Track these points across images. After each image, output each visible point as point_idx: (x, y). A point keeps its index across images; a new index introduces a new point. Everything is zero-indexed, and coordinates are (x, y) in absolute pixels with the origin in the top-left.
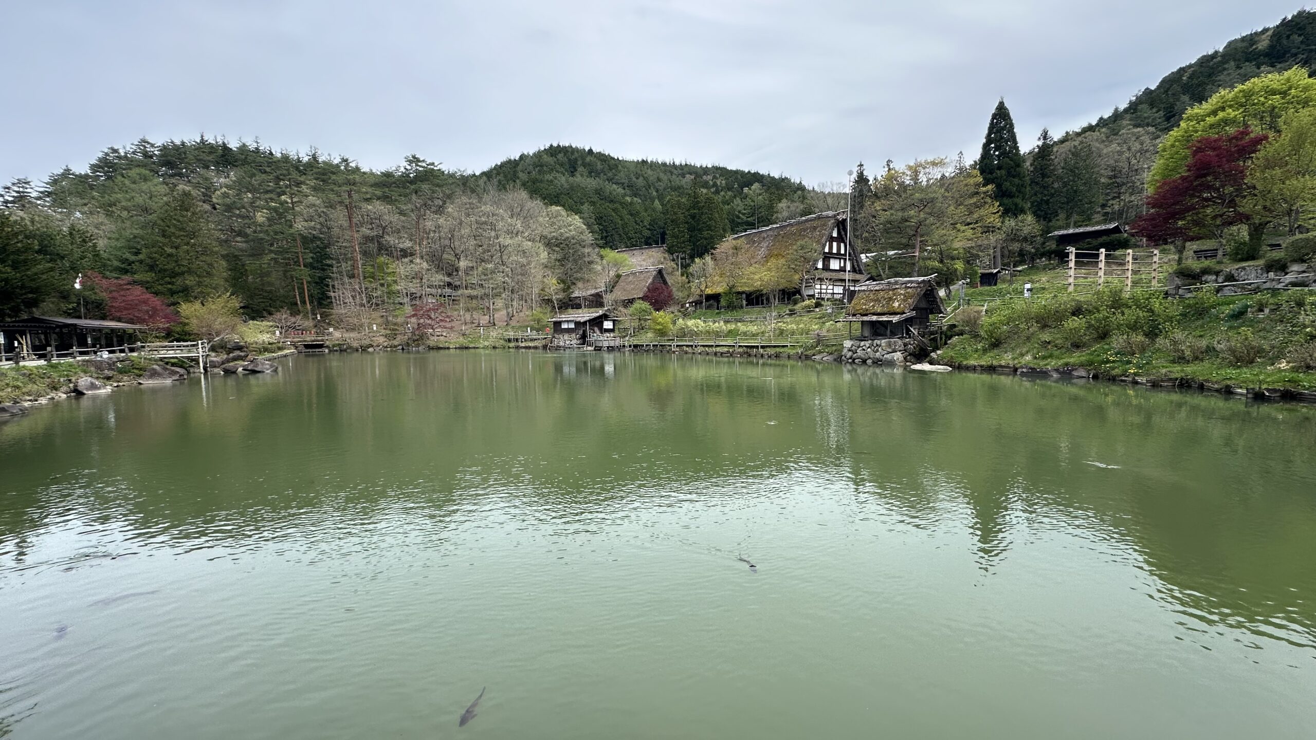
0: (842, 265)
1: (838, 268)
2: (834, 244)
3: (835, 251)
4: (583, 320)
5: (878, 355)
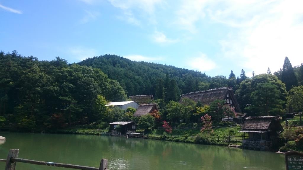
2: (228, 100)
3: (228, 102)
4: (124, 124)
5: (258, 147)
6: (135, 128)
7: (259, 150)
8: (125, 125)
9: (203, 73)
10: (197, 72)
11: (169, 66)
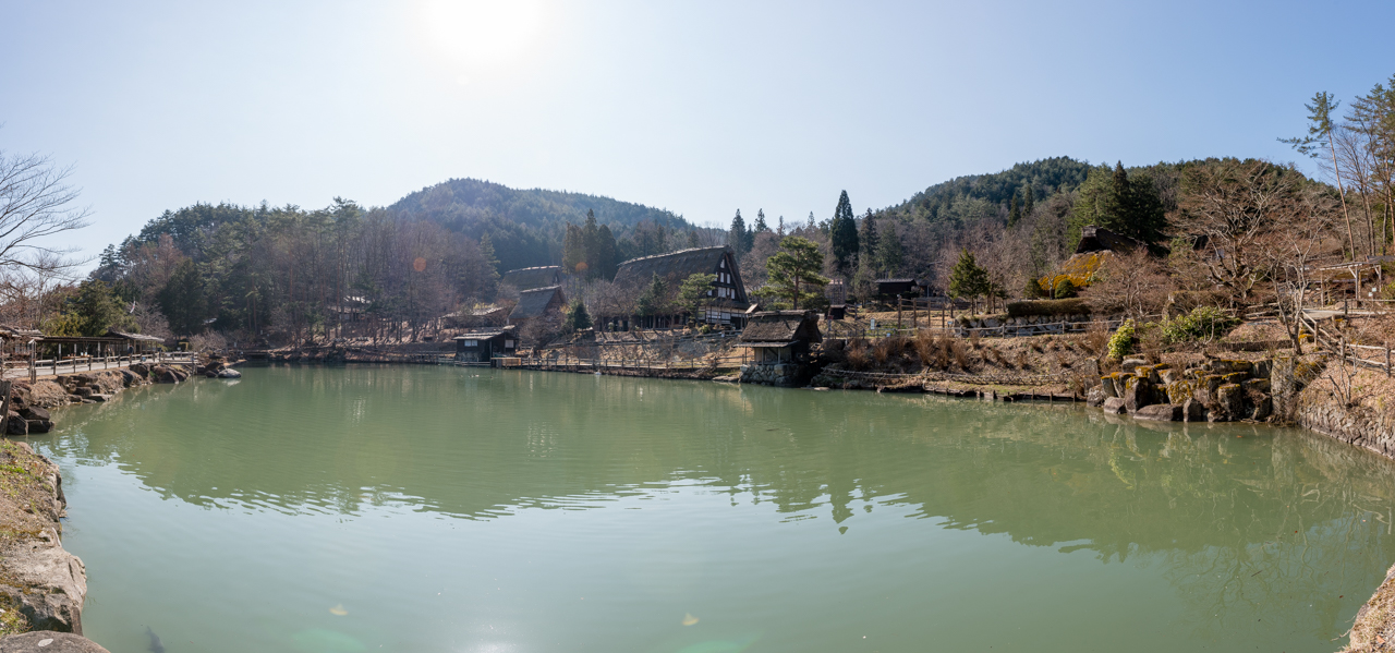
1: (724, 296)
2: (722, 274)
3: (722, 280)
4: (485, 338)
5: (771, 378)
6: (512, 346)
7: (772, 384)
8: (488, 340)
9: (679, 215)
10: (664, 213)
11: (602, 197)
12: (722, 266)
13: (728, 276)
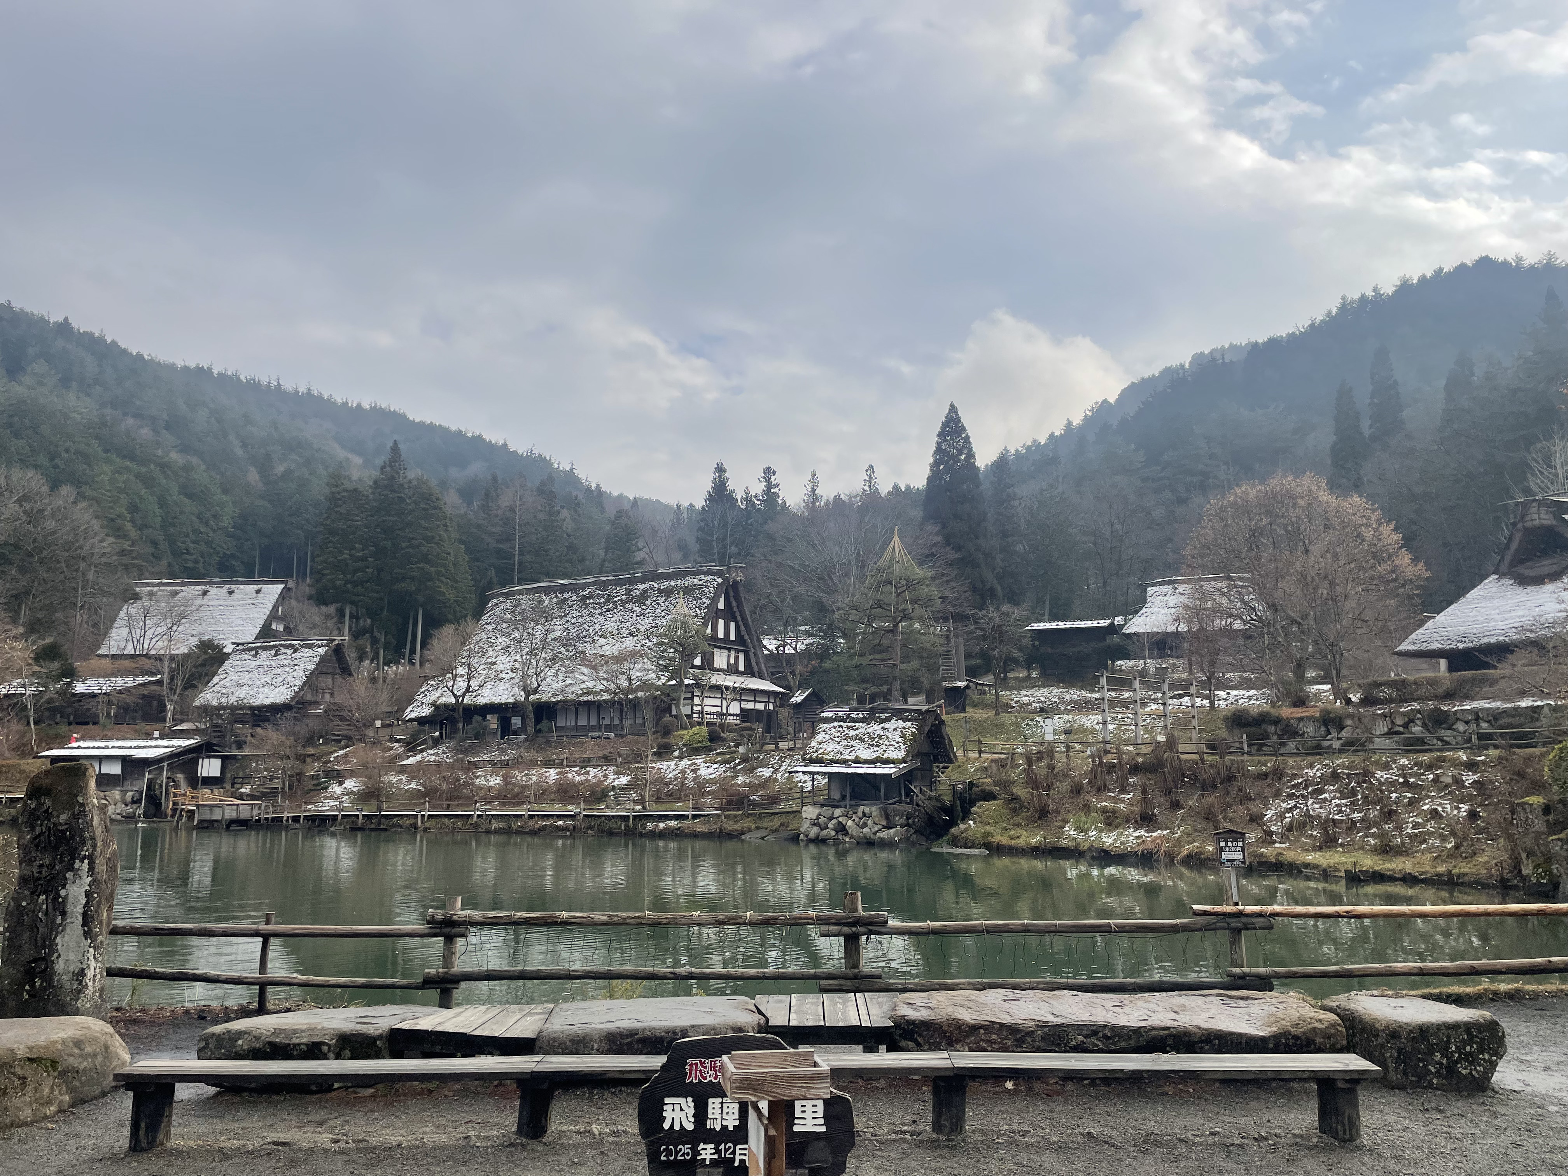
0: (732, 661)
1: (724, 666)
2: (721, 623)
3: (721, 634)
5: (867, 831)
12: (721, 605)
13: (733, 625)
